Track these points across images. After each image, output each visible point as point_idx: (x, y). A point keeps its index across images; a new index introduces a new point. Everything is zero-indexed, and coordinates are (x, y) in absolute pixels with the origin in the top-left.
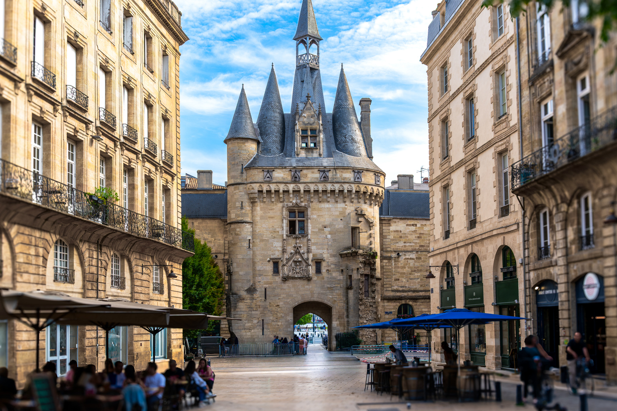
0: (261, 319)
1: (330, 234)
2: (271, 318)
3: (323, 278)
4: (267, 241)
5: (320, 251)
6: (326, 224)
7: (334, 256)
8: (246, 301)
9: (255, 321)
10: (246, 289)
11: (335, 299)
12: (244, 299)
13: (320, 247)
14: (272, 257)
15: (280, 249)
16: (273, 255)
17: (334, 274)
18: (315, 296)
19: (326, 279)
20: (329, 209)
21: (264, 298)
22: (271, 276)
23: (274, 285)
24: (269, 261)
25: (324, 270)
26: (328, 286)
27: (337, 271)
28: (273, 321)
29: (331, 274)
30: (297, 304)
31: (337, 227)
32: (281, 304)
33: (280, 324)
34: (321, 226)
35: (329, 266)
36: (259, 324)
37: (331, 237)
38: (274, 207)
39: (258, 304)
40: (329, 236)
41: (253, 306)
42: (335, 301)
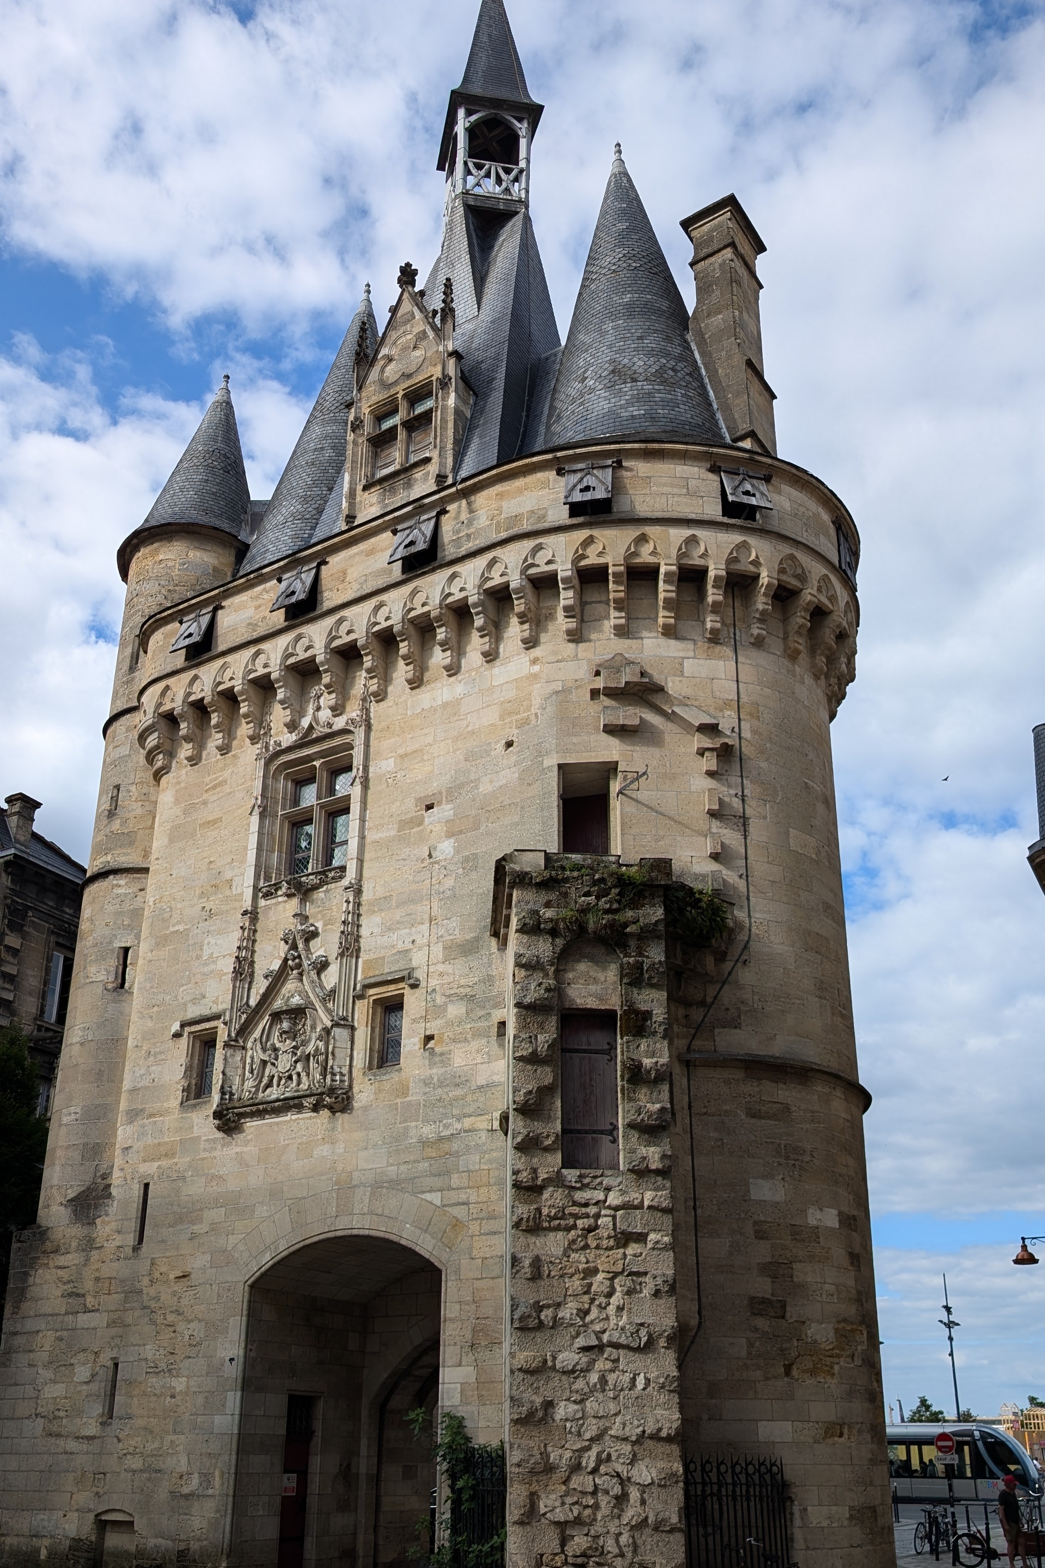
0: (105, 1359)
1: (450, 835)
2: (149, 1351)
3: (404, 1091)
4: (183, 935)
5: (399, 939)
6: (434, 787)
7: (468, 949)
8: (62, 1260)
9: (82, 1373)
10: (71, 1194)
11: (459, 1212)
12: (56, 1251)
13: (398, 914)
14: (193, 1012)
15: (229, 965)
16: (194, 1001)
17: (460, 1059)
18: (361, 1200)
19: (416, 1095)
20: (452, 708)
21: (131, 1239)
22: (176, 1114)
23: (182, 1161)
24: (177, 1035)
25: (410, 1043)
26: (428, 1131)
27: (478, 1034)
28: (155, 1370)
29: (444, 1059)
30: (266, 1260)
31: (485, 788)
32: (198, 1262)
33: (179, 1384)
34: (410, 803)
35: (434, 1011)
36: (94, 1387)
37: (457, 851)
38: (226, 774)
39: (107, 1271)
40: (446, 848)
41: (89, 1285)
42: (457, 1224)
